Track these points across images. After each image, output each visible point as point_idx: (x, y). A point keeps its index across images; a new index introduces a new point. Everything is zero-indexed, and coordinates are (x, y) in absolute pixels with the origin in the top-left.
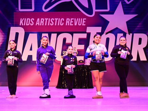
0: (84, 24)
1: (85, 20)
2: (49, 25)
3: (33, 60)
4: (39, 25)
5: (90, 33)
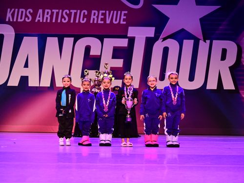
0: (123, 21)
1: (125, 15)
2: (59, 21)
3: (30, 85)
4: (41, 21)
5: (135, 37)
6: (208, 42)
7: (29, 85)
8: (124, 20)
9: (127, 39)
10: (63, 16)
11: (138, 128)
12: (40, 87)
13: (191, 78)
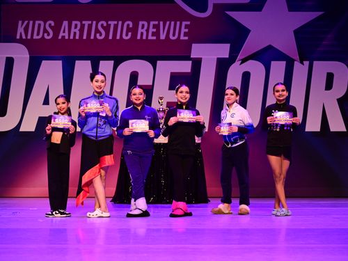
0: (185, 36)
1: (186, 27)
2: (92, 37)
4: (67, 38)
5: (201, 58)
6: (307, 63)
8: (185, 34)
9: (191, 62)
10: (98, 30)
11: (207, 189)
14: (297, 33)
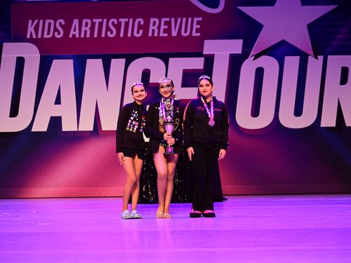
1: (198, 23)
2: (103, 35)
3: (65, 129)
4: (77, 36)
5: (214, 55)
6: (321, 58)
7: (63, 130)
8: (197, 31)
9: (203, 58)
10: (109, 28)
11: (222, 186)
12: (78, 132)
13: (298, 111)
14: (311, 27)
